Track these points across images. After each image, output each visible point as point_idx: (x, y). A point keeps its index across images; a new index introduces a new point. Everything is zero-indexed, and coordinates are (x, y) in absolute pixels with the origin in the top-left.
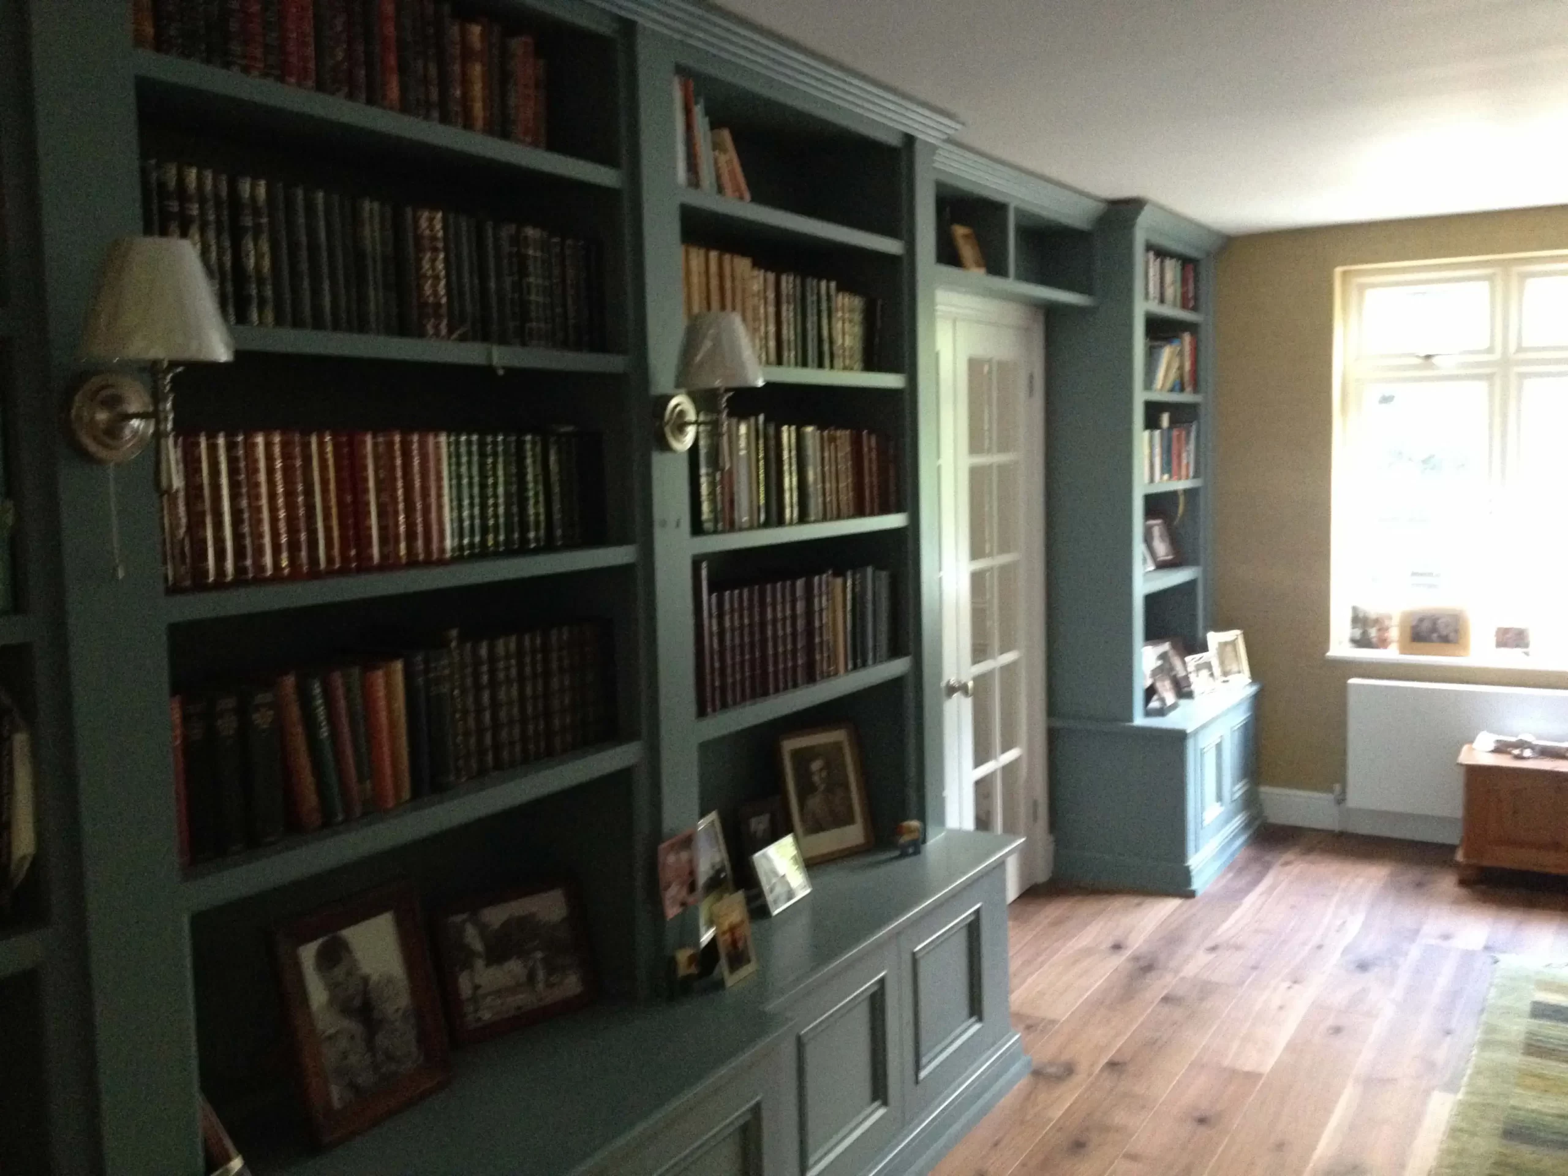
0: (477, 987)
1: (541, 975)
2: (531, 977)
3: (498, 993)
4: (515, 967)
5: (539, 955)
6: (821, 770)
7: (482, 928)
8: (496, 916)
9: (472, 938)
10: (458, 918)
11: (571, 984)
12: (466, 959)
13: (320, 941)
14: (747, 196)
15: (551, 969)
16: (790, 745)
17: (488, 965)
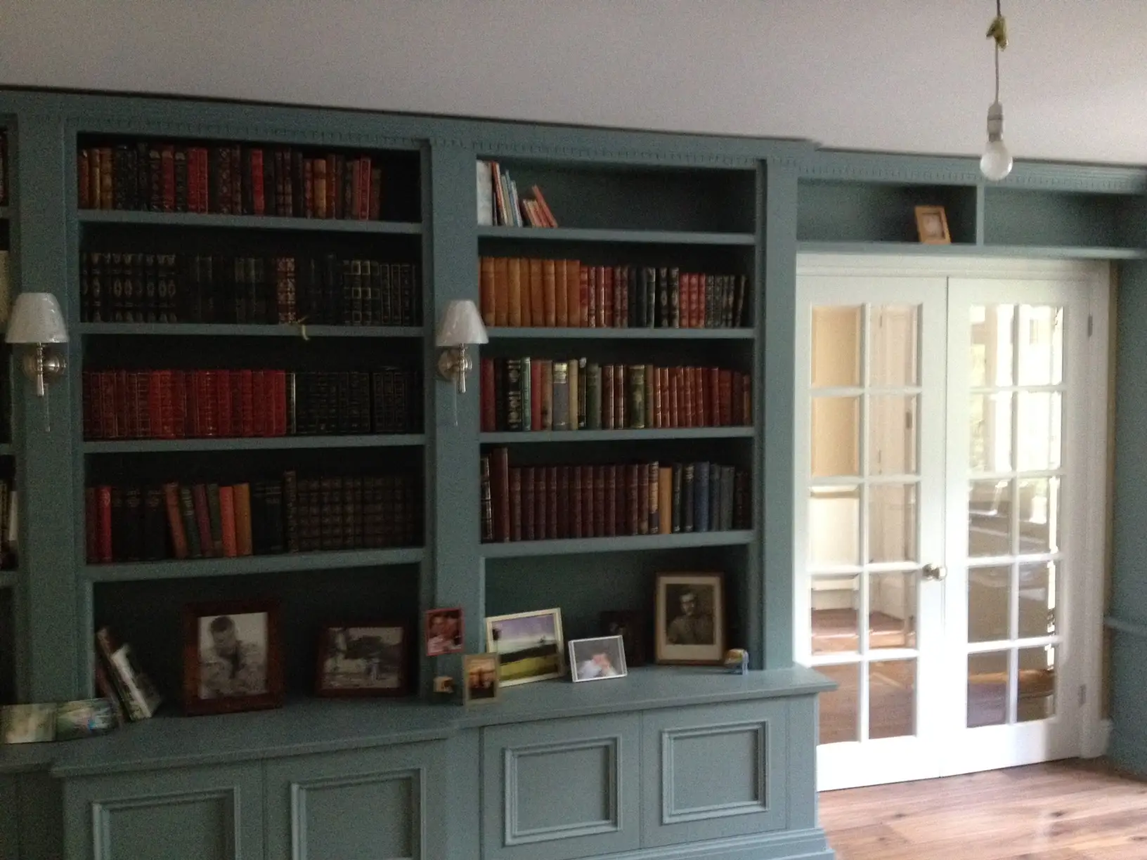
0: (336, 668)
1: (374, 671)
2: (369, 671)
3: (347, 674)
4: (359, 664)
5: (377, 661)
6: (691, 601)
7: (348, 639)
8: (357, 633)
9: (340, 641)
10: (336, 629)
11: (391, 681)
12: (334, 652)
13: (217, 617)
14: (554, 223)
15: (382, 669)
16: (665, 581)
17: (346, 658)
